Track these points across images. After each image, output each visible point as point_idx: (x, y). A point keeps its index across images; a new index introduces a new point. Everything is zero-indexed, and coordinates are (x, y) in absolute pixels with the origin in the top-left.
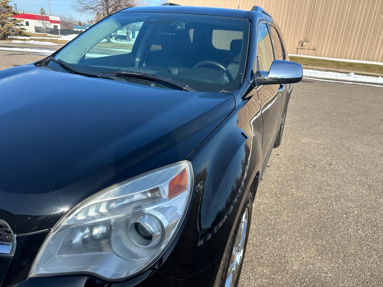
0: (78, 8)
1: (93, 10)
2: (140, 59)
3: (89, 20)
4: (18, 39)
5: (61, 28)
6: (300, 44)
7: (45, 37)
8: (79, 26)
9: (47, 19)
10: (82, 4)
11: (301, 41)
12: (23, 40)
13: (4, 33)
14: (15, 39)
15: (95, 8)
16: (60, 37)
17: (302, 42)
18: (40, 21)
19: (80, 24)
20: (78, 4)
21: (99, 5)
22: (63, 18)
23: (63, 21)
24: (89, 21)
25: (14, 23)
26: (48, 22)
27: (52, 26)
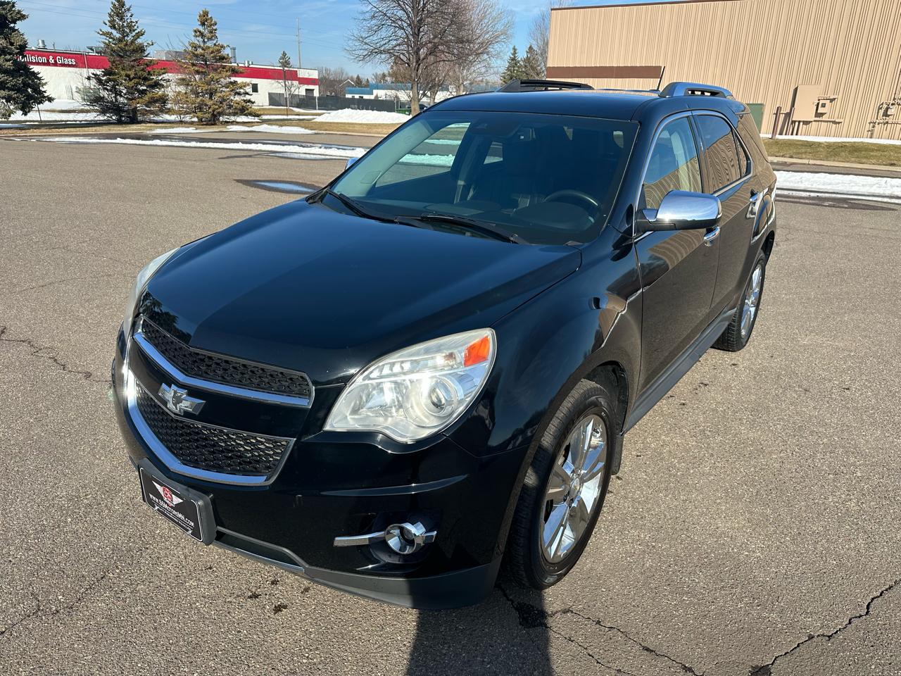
0: (357, 52)
1: (388, 55)
2: (465, 181)
3: (378, 73)
4: (238, 123)
5: (320, 93)
6: (881, 112)
7: (287, 115)
8: (357, 88)
9: (293, 76)
10: (366, 44)
11: (882, 104)
12: (248, 125)
13: (214, 111)
14: (233, 123)
15: (392, 51)
16: (320, 115)
17: (885, 106)
18: (280, 81)
19: (359, 82)
20: (357, 44)
21: (399, 45)
22: (324, 71)
23: (325, 78)
24: (376, 74)
25: (231, 91)
26: (295, 83)
27: (301, 91)
